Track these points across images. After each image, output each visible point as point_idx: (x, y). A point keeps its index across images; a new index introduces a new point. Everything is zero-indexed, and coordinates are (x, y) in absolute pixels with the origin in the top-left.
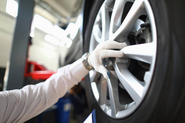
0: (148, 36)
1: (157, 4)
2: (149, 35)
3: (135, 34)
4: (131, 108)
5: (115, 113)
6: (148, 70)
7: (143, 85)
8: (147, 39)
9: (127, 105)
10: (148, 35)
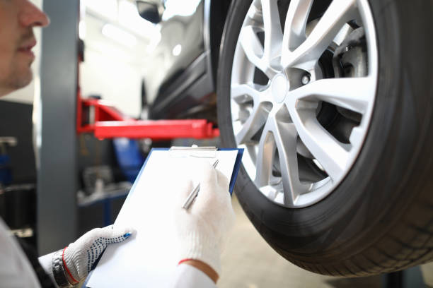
0: (359, 61)
1: (382, 11)
2: (361, 58)
3: (334, 51)
4: (321, 189)
5: (293, 198)
6: (358, 124)
7: (348, 150)
8: (357, 66)
9: (312, 184)
10: (358, 58)
